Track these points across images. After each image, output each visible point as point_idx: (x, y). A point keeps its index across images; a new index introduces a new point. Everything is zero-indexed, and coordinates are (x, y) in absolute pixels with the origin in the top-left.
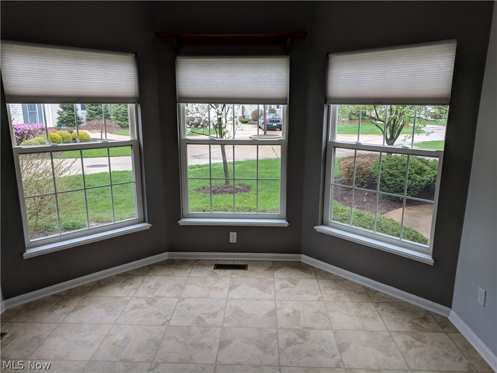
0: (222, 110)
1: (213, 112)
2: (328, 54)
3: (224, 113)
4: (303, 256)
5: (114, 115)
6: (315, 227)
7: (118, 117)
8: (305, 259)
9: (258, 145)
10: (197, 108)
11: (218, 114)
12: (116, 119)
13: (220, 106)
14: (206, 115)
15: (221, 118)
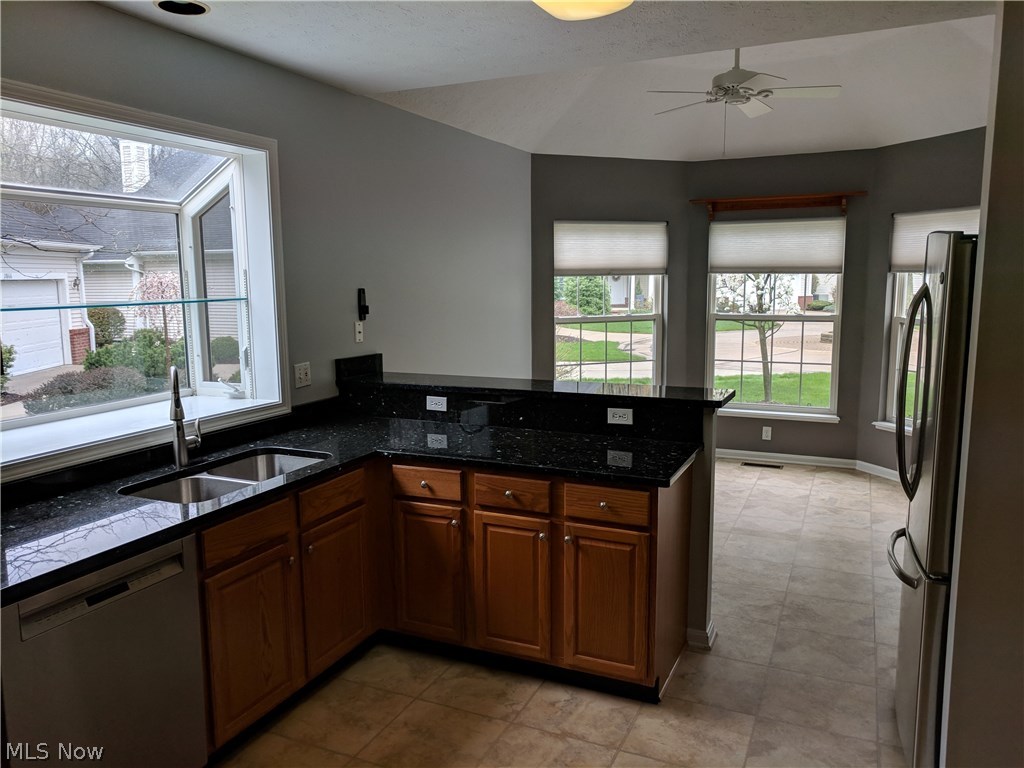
0: (765, 283)
1: (750, 285)
2: (893, 215)
3: (767, 286)
4: (858, 462)
5: (567, 295)
6: (874, 423)
7: (575, 297)
8: (861, 465)
9: (803, 321)
10: (724, 281)
11: (758, 288)
12: (571, 302)
13: (762, 276)
14: (738, 291)
15: (762, 295)
